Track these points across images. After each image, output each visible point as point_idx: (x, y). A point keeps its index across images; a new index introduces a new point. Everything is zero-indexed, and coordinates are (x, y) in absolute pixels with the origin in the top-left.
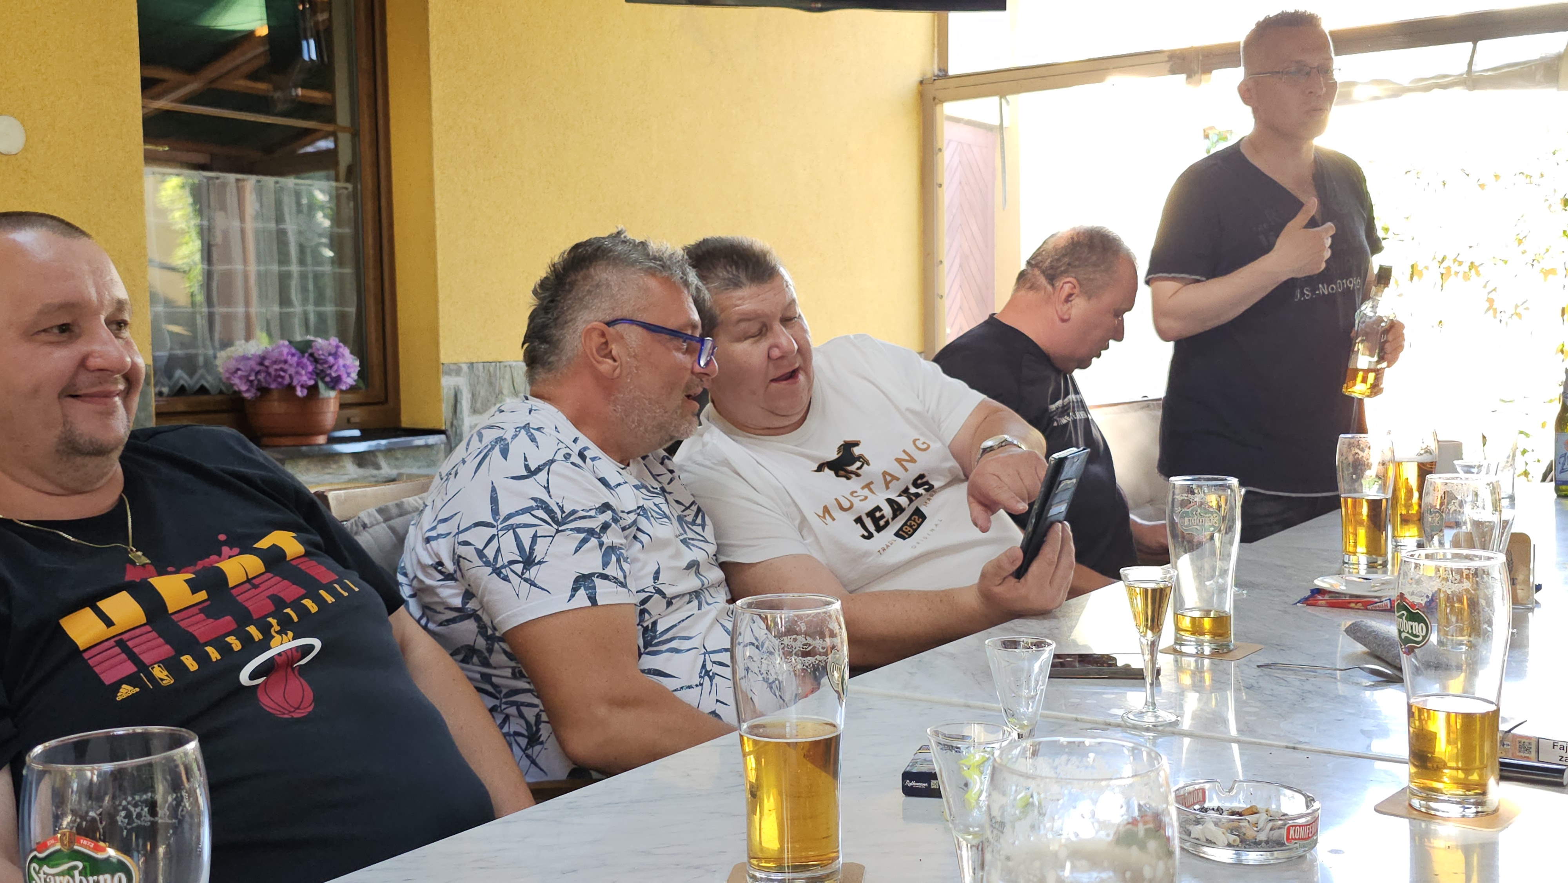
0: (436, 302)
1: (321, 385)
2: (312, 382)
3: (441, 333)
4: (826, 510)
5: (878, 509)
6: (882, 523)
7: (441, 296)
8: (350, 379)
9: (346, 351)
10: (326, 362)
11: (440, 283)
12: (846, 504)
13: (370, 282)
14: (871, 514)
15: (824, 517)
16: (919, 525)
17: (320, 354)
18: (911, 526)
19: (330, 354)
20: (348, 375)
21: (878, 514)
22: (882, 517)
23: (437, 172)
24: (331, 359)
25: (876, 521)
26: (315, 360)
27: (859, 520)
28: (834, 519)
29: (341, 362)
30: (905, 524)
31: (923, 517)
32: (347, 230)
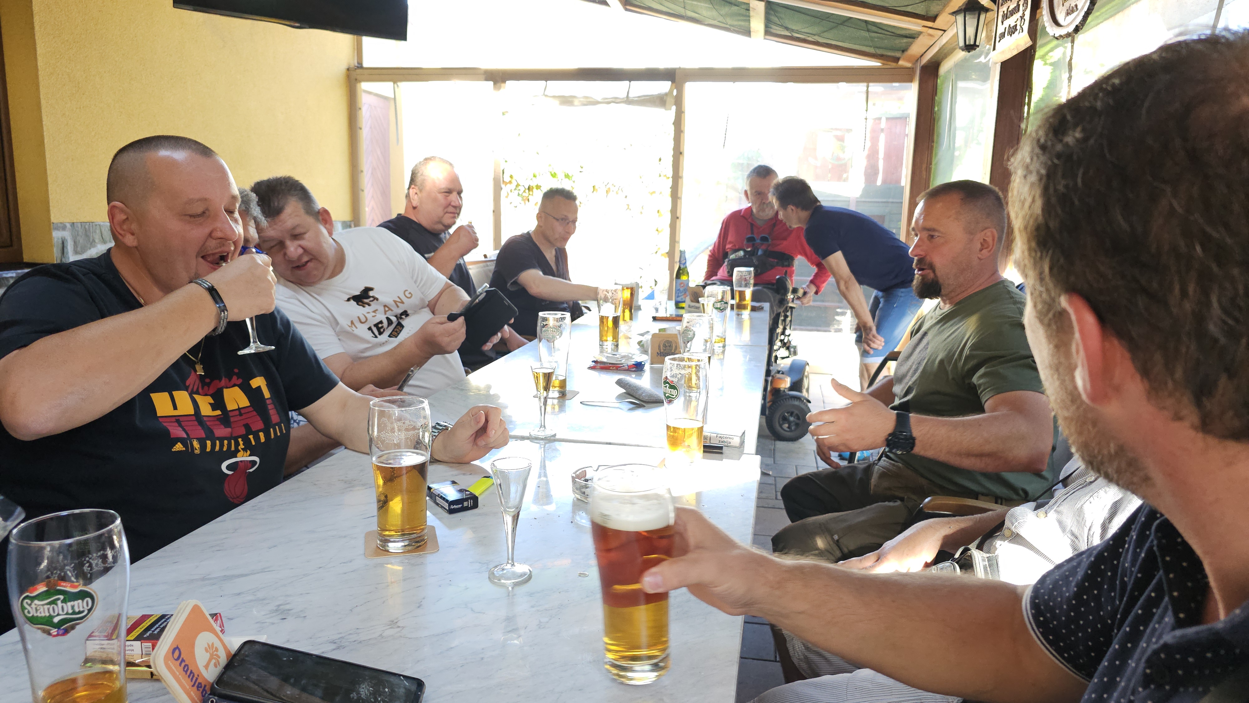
0: (47, 184)
3: (51, 204)
4: (352, 323)
5: (381, 322)
6: (382, 330)
7: (50, 180)
11: (49, 172)
12: (363, 320)
14: (376, 325)
15: (352, 327)
16: (401, 331)
18: (396, 332)
21: (380, 325)
22: (382, 327)
23: (43, 102)
25: (379, 329)
27: (370, 329)
28: (357, 328)
30: (393, 331)
31: (403, 327)
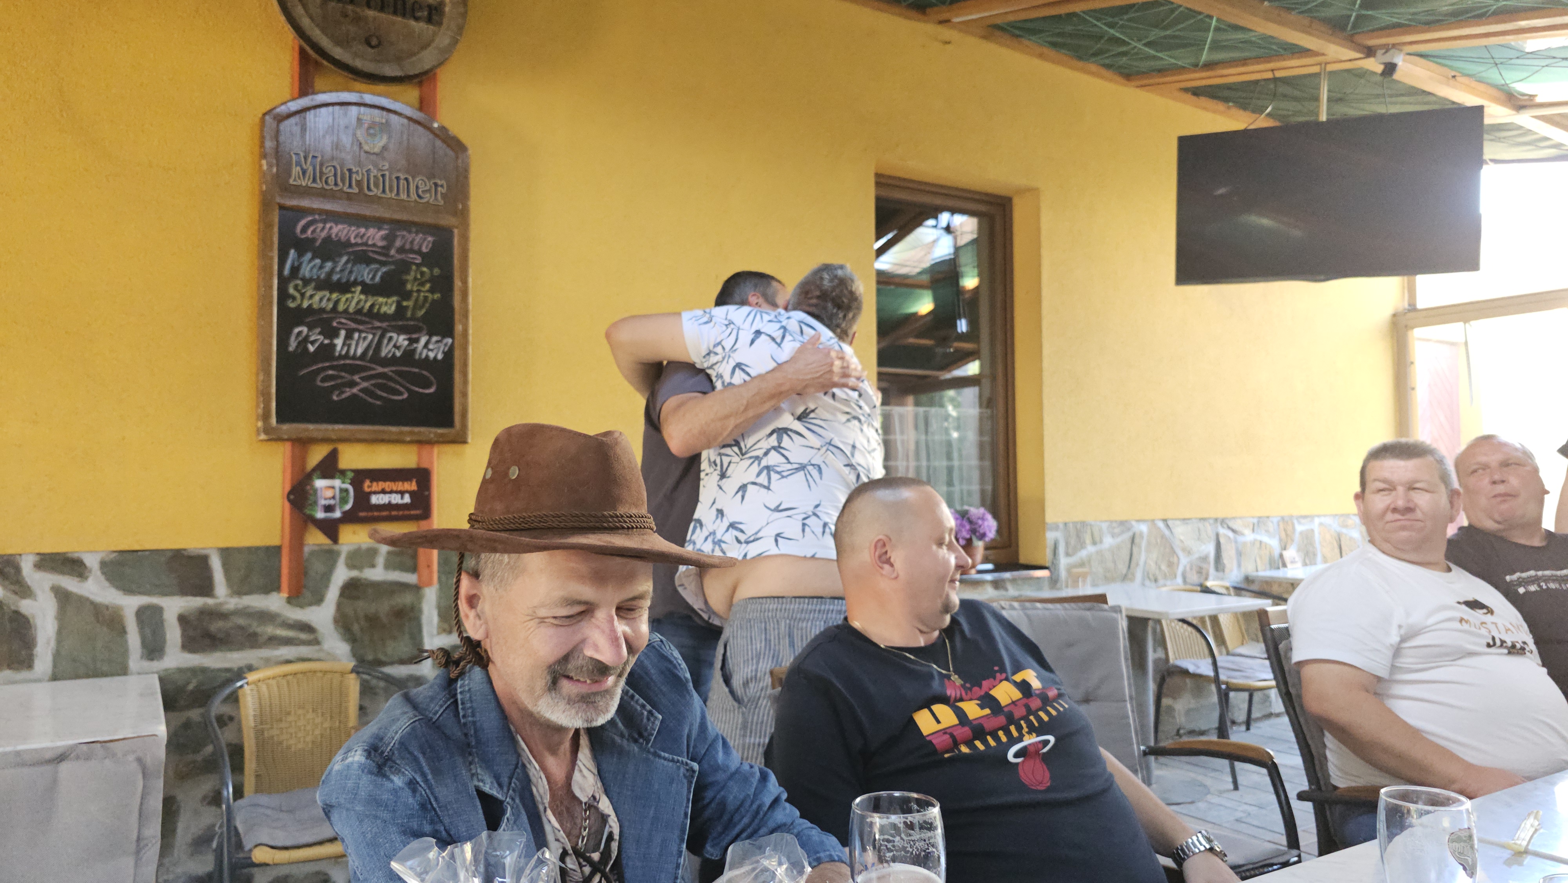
0: (1043, 483)
1: (974, 539)
2: (968, 536)
3: (1046, 504)
7: (1047, 478)
8: (991, 534)
9: (989, 517)
10: (976, 523)
11: (1046, 471)
13: (1001, 470)
17: (973, 518)
19: (979, 518)
20: (990, 531)
24: (980, 522)
26: (970, 522)
29: (986, 523)
32: (987, 438)
